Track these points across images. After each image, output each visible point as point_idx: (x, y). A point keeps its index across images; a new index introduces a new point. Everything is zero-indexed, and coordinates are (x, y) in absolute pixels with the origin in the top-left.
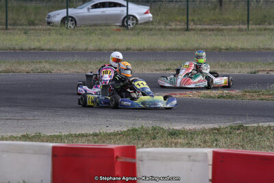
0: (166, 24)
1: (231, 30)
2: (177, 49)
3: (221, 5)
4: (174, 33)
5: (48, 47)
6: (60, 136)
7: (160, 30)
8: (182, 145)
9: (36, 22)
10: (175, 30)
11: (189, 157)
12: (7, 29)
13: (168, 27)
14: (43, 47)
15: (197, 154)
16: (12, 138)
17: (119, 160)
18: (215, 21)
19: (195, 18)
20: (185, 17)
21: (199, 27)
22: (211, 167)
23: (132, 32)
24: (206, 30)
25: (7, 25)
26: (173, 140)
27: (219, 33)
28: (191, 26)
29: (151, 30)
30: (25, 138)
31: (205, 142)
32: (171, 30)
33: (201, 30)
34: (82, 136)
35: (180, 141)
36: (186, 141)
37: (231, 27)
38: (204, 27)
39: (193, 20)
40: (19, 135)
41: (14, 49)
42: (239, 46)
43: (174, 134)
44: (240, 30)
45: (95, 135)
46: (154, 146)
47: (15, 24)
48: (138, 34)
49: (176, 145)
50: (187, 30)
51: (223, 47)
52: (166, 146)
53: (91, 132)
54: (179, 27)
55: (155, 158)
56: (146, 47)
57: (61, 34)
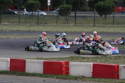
0: (88, 24)
1: (108, 26)
2: (90, 32)
3: (106, 18)
4: (90, 27)
5: (50, 31)
6: (48, 58)
7: (86, 26)
8: (86, 62)
9: (48, 23)
10: (90, 26)
11: (86, 65)
12: (38, 25)
13: (88, 25)
14: (49, 31)
15: (88, 64)
16: (33, 59)
17: (64, 66)
18: (103, 24)
19: (97, 22)
20: (94, 22)
21: (98, 25)
22: (92, 68)
23: (77, 27)
24: (100, 26)
25: (38, 24)
26: (83, 60)
27: (105, 27)
28: (96, 25)
29: (83, 26)
30: (38, 59)
31: (93, 61)
32: (89, 26)
33: (99, 26)
34: (55, 58)
35: (85, 60)
36: (87, 60)
37: (108, 25)
38: (100, 25)
39: (97, 23)
40: (36, 58)
41: (39, 31)
42: (110, 31)
43: (83, 58)
44: (111, 26)
45: (59, 58)
46: (77, 62)
47: (41, 23)
48: (79, 27)
49: (84, 61)
50: (95, 26)
51: (105, 32)
52: (81, 62)
53: (58, 57)
54: (92, 25)
55: (75, 65)
56: (81, 31)
57: (55, 27)
